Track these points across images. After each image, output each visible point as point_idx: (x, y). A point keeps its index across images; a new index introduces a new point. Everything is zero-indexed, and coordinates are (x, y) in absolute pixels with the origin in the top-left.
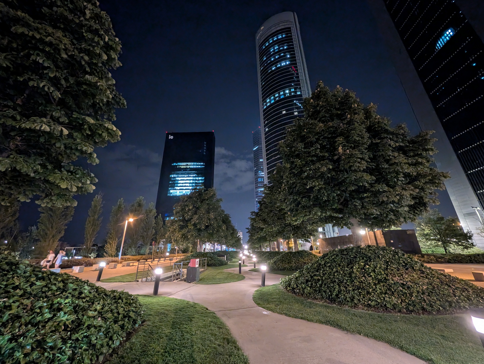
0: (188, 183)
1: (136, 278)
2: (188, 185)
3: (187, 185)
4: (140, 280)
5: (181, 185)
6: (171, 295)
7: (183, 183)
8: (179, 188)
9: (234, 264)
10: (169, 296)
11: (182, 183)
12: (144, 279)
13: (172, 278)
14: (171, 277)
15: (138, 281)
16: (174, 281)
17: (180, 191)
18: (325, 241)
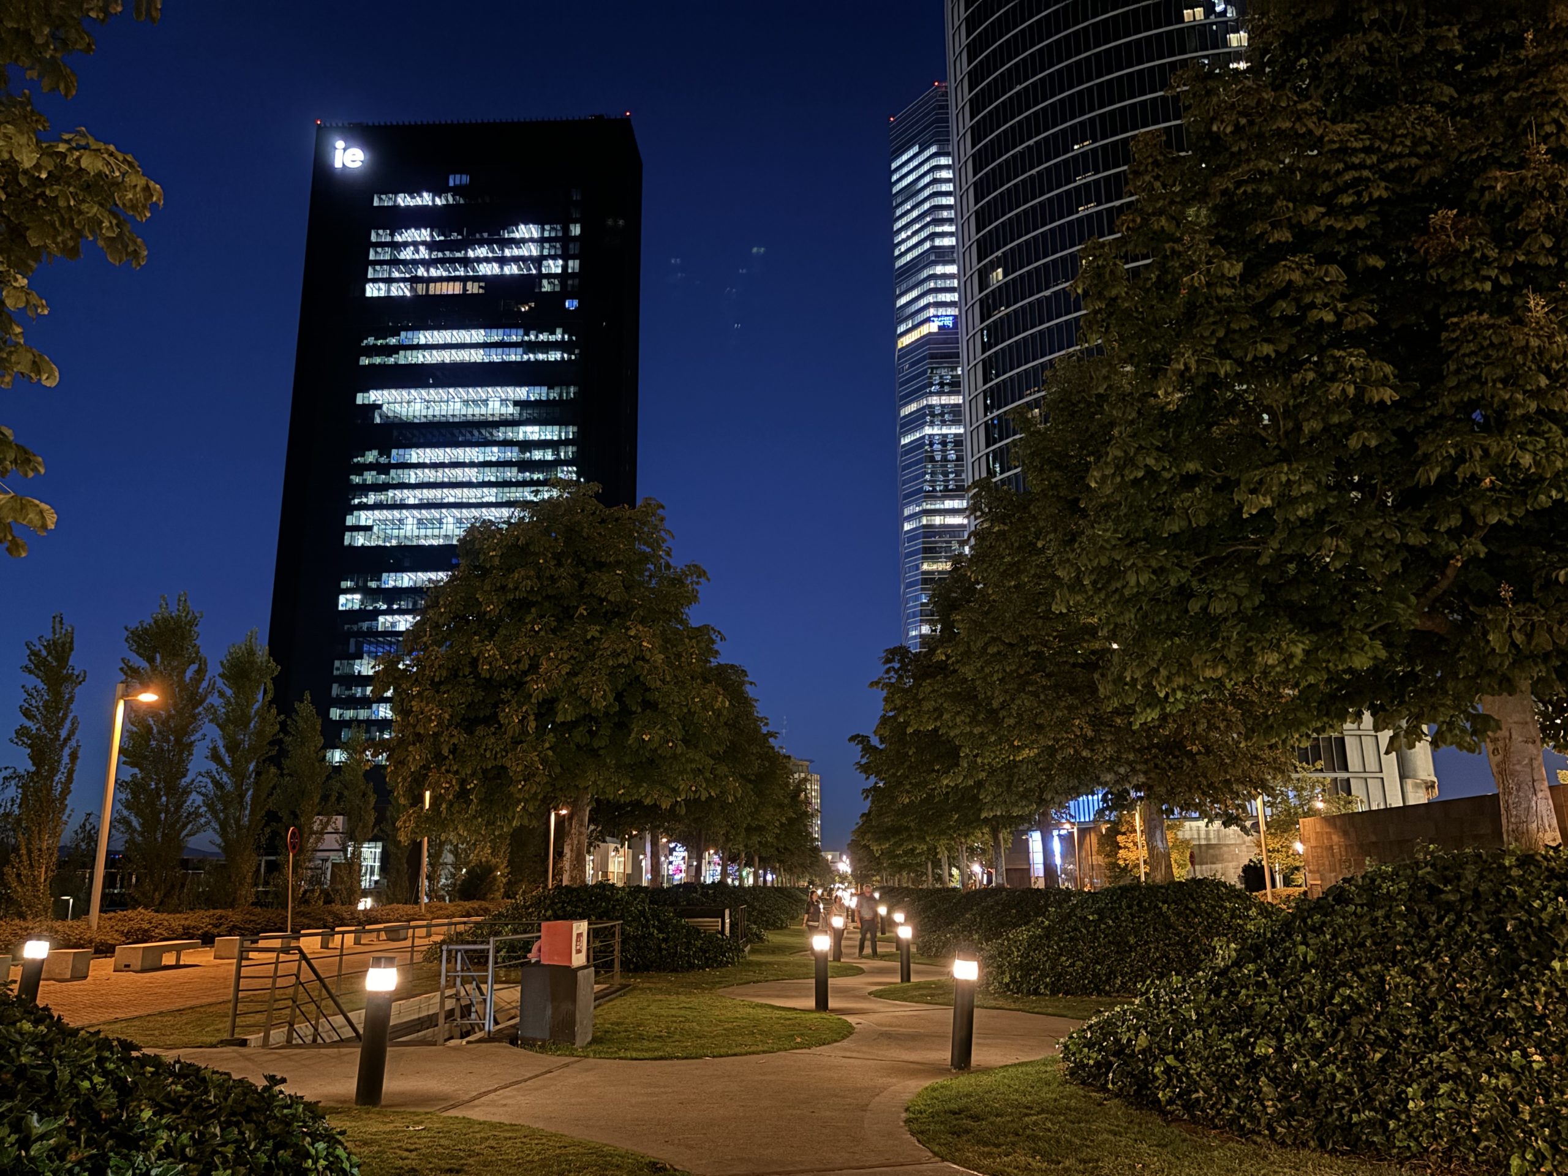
0: (472, 465)
1: (234, 1027)
2: (472, 474)
3: (460, 474)
4: (254, 1038)
5: (429, 475)
6: (454, 1106)
7: (442, 465)
8: (411, 497)
9: (786, 959)
10: (446, 1109)
11: (435, 466)
12: (278, 1035)
13: (443, 1027)
14: (430, 1021)
15: (244, 1043)
16: (452, 1043)
17: (425, 513)
18: (1345, 833)
